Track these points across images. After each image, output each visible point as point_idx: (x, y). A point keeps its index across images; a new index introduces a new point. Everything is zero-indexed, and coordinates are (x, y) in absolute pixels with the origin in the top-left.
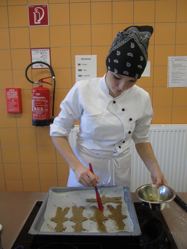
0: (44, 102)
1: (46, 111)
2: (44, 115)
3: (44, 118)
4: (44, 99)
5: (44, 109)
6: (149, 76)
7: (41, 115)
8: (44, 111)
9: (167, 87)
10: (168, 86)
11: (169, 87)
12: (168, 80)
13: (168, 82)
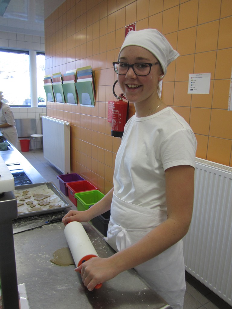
0: (118, 115)
1: (119, 123)
2: (117, 127)
3: (117, 129)
4: (117, 112)
5: (117, 121)
6: (208, 93)
7: (115, 126)
8: (117, 123)
9: (227, 109)
10: (229, 108)
11: (230, 110)
12: (229, 100)
13: (229, 103)
